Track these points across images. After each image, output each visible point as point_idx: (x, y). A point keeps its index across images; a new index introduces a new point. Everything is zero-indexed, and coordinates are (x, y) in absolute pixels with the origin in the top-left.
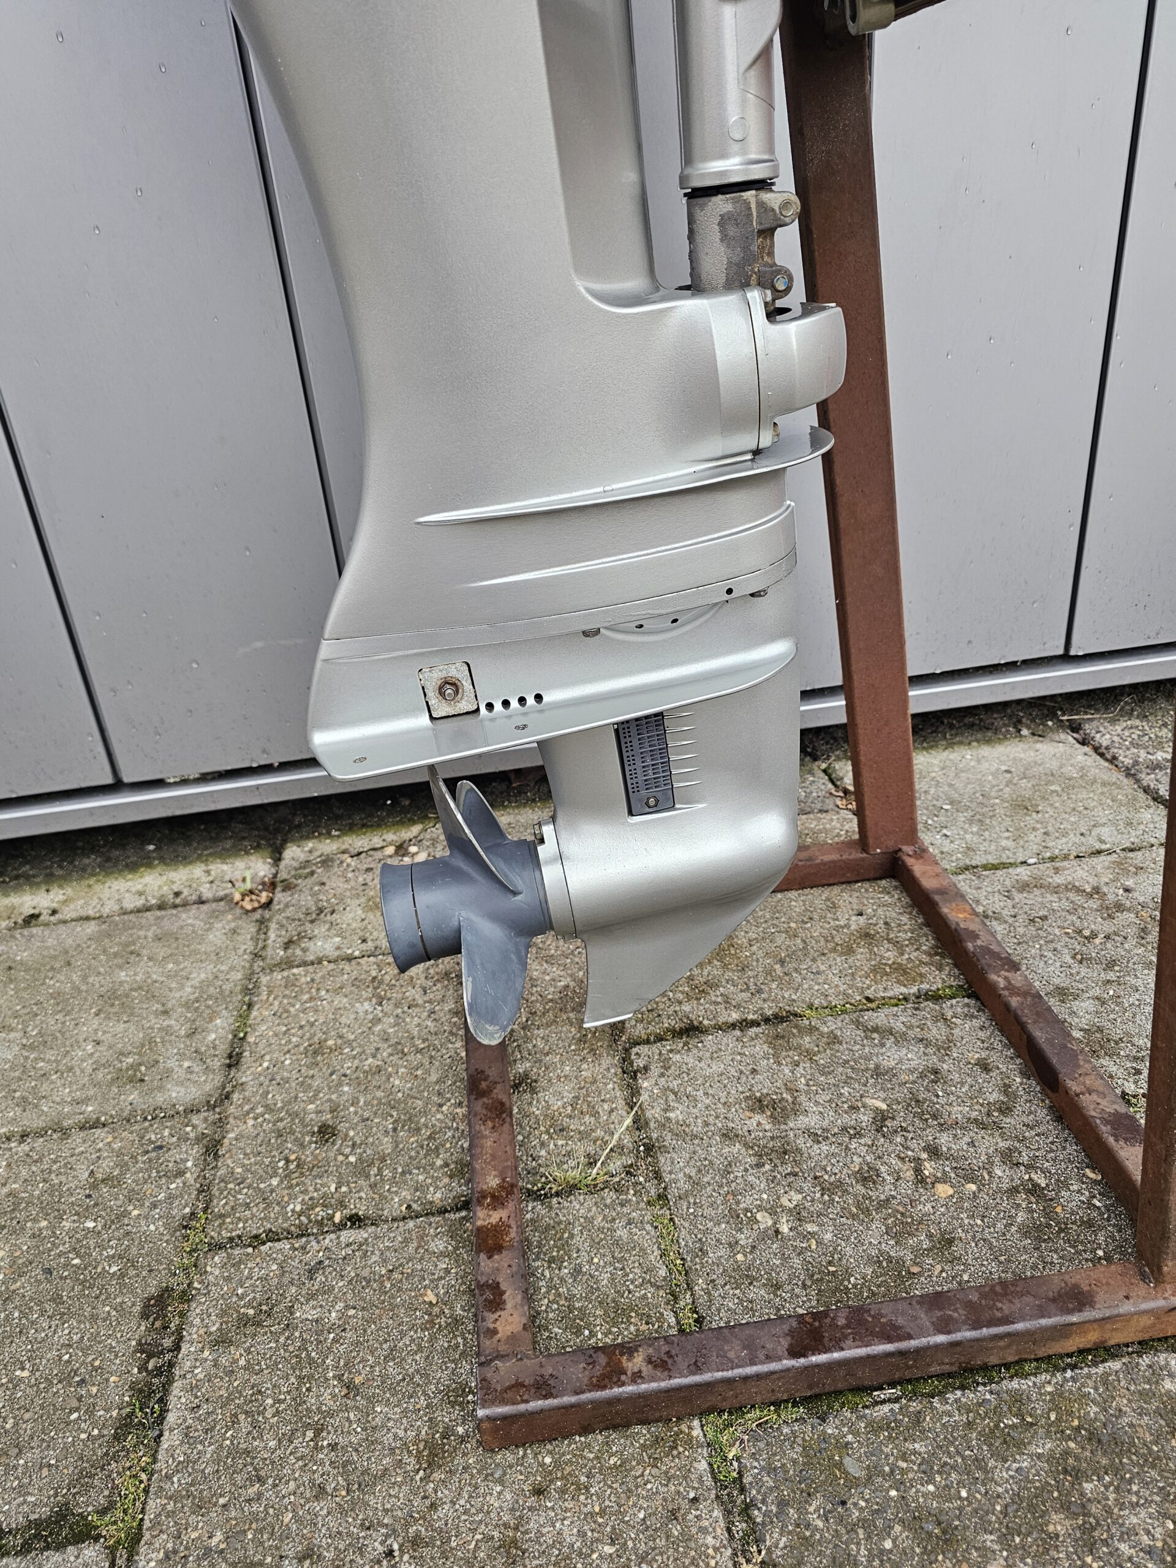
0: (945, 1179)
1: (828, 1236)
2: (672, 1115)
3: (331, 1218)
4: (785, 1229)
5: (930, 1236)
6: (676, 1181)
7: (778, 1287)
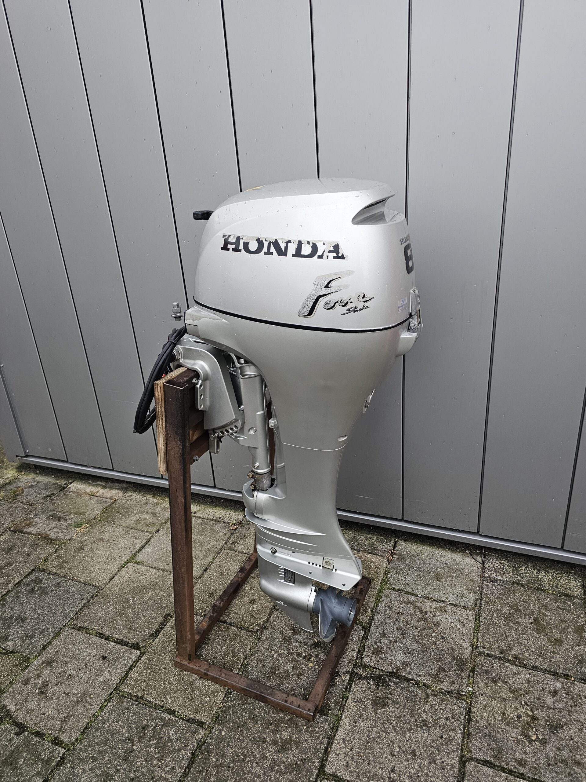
0: (313, 663)
1: (281, 662)
2: (274, 622)
3: (202, 613)
4: (275, 656)
5: (299, 672)
6: (263, 637)
7: (264, 666)
